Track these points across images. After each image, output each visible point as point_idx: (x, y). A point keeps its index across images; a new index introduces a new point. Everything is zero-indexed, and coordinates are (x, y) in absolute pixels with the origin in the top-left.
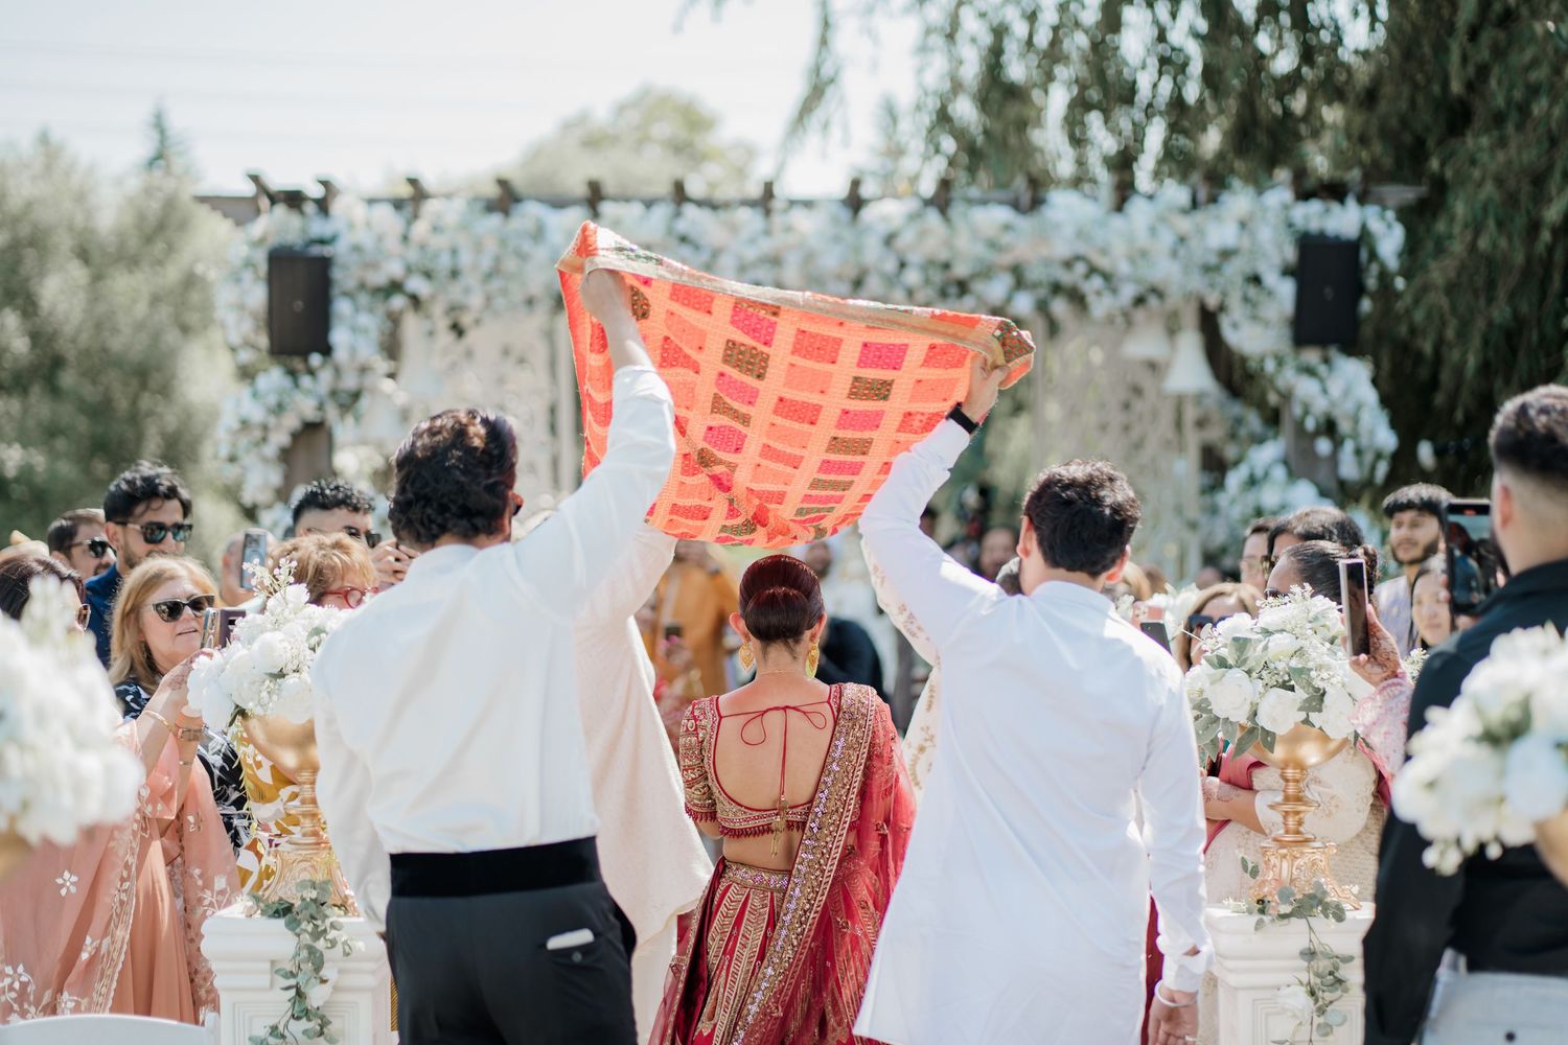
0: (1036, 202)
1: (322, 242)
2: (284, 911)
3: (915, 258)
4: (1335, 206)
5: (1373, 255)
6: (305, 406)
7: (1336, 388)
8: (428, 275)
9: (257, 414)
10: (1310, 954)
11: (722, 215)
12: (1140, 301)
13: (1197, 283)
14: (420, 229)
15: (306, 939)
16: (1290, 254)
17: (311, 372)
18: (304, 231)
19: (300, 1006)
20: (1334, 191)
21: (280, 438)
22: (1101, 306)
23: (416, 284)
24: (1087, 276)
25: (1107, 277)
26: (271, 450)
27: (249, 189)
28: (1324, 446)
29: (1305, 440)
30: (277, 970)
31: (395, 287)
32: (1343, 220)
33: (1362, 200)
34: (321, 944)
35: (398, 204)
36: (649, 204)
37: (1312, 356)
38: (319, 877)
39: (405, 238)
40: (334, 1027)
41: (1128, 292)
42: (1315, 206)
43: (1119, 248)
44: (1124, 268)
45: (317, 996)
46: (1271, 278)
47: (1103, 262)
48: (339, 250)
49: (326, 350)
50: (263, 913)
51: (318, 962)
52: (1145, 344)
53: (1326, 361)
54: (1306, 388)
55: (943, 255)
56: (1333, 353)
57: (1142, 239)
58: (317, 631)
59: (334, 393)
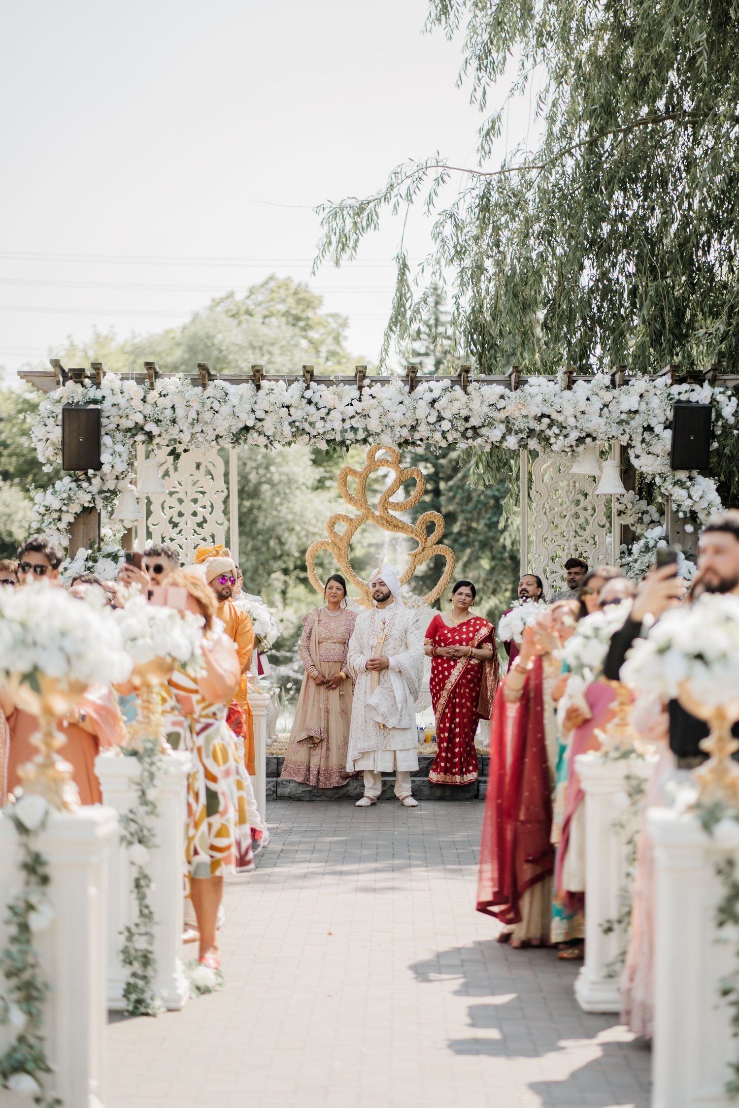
0: (520, 383)
1: (95, 402)
2: (134, 753)
3: (447, 414)
4: (697, 387)
5: (719, 416)
6: (84, 499)
7: (696, 493)
8: (158, 421)
9: (56, 504)
10: (628, 778)
11: (333, 388)
12: (580, 440)
13: (615, 430)
14: (153, 396)
15: (147, 766)
16: (670, 415)
17: (89, 480)
18: (84, 396)
19: (143, 799)
20: (697, 378)
21: (68, 518)
22: (559, 444)
23: (150, 427)
24: (550, 426)
25: (562, 427)
26: (62, 525)
27: (50, 368)
28: (689, 528)
29: (678, 523)
30: (131, 781)
31: (139, 428)
32: (702, 395)
33: (712, 383)
34: (154, 769)
35: (140, 380)
36: (290, 382)
37: (682, 475)
38: (152, 738)
39: (144, 400)
40: (159, 810)
41: (574, 435)
42: (685, 387)
43: (569, 411)
44: (571, 421)
45: (151, 795)
46: (658, 429)
47: (560, 418)
48: (106, 406)
49: (98, 466)
50: (125, 755)
51: (152, 776)
52: (585, 466)
53: (691, 478)
54: (679, 494)
55: (464, 413)
56: (695, 473)
57: (583, 405)
58: (152, 619)
59: (101, 492)
